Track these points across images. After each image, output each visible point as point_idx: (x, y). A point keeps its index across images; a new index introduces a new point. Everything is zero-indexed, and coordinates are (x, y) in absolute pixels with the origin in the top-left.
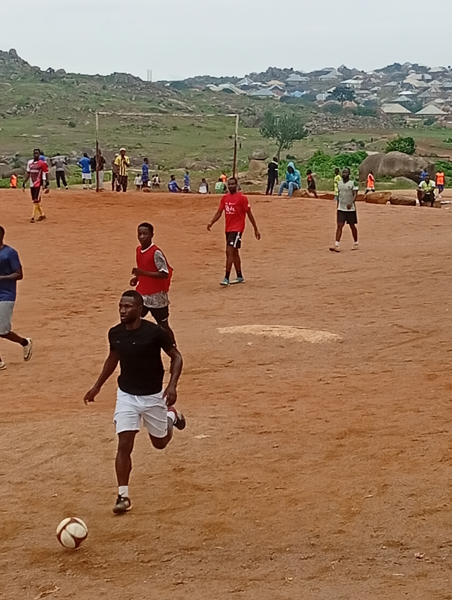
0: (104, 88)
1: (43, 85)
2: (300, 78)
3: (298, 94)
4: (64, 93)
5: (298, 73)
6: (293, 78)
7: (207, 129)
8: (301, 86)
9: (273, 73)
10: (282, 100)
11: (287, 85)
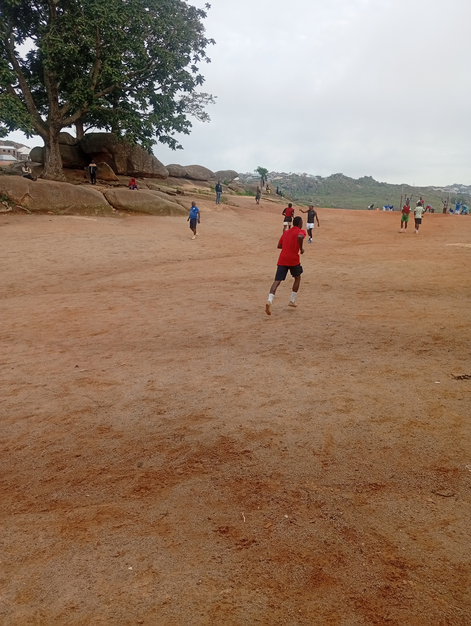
0: (398, 189)
1: (379, 187)
2: (464, 188)
3: (463, 192)
4: (386, 190)
5: (464, 186)
6: (462, 187)
7: (431, 202)
8: (465, 190)
9: (455, 185)
10: (458, 194)
11: (460, 189)
